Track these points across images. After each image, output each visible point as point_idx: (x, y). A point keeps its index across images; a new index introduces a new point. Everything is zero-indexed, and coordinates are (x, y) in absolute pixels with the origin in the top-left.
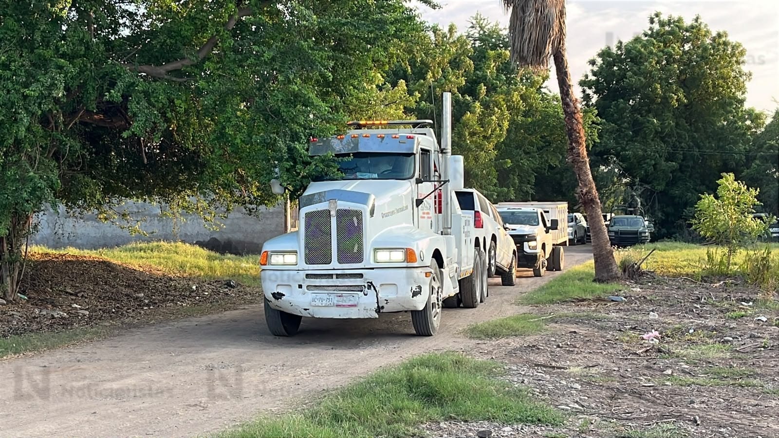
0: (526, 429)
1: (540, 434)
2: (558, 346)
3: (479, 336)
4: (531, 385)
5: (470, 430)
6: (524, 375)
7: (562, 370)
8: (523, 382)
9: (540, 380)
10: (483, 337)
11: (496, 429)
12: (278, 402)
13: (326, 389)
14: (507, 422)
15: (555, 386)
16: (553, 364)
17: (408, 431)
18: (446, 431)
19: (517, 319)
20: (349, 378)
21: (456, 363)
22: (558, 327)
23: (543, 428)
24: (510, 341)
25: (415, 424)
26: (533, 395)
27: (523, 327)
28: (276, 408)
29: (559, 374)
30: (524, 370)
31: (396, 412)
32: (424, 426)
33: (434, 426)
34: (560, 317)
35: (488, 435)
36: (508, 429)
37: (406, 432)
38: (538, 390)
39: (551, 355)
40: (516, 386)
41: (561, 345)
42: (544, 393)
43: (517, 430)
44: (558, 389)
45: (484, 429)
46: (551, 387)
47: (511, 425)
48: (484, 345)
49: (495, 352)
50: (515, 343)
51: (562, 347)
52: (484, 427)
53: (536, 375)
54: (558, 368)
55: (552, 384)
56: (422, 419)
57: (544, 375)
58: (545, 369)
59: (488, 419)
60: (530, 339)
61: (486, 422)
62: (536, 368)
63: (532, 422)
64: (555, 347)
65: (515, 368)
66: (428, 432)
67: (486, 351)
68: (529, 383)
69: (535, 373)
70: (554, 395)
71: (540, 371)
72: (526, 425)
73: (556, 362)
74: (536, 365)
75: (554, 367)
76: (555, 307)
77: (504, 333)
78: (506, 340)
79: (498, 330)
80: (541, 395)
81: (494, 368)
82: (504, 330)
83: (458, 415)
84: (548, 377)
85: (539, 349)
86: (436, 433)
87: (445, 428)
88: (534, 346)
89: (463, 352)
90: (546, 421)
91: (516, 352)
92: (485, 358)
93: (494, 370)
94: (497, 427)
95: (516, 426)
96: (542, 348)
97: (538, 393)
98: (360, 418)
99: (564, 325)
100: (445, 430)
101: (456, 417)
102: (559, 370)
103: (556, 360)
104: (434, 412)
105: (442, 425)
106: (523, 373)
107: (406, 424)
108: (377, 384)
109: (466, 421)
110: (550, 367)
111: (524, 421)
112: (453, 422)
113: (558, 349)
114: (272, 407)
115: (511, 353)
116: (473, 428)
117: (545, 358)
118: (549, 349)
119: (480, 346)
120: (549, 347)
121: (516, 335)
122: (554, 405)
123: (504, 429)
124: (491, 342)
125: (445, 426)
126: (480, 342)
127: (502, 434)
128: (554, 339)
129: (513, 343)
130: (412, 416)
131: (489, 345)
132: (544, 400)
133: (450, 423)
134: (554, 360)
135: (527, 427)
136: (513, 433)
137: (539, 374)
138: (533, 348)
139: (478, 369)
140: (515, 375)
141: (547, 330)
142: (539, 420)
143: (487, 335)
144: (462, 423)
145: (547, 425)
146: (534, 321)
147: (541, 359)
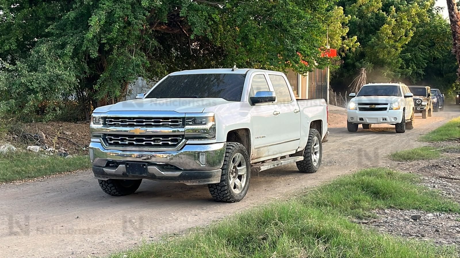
0: (443, 215)
1: (452, 219)
2: (453, 166)
3: (399, 159)
4: (440, 189)
5: (405, 215)
6: (434, 183)
7: (458, 180)
8: (434, 187)
9: (445, 186)
10: (401, 160)
11: (423, 215)
12: (278, 194)
13: (306, 187)
14: (429, 211)
15: (456, 190)
16: (452, 177)
17: (365, 214)
18: (390, 215)
19: (422, 150)
20: (320, 181)
21: (389, 174)
22: (449, 155)
23: (454, 216)
24: (420, 163)
25: (369, 210)
26: (443, 195)
27: (428, 154)
28: (278, 198)
29: (457, 183)
30: (433, 180)
31: (356, 202)
32: (374, 211)
33: (381, 211)
34: (449, 149)
35: (419, 218)
36: (430, 215)
37: (364, 214)
38: (445, 192)
39: (449, 171)
40: (431, 189)
41: (455, 165)
42: (449, 194)
43: (437, 216)
44: (458, 192)
45: (414, 215)
46: (454, 191)
47: (433, 213)
48: (403, 165)
49: (411, 169)
50: (423, 164)
51: (455, 167)
52: (414, 214)
53: (442, 183)
54: (455, 179)
55: (454, 188)
56: (373, 207)
57: (448, 183)
58: (446, 180)
59: (416, 209)
60: (433, 162)
61: (415, 210)
62: (441, 179)
63: (446, 211)
64: (451, 166)
65: (427, 179)
66: (378, 215)
67: (405, 168)
68: (439, 188)
69: (441, 182)
70: (457, 195)
71: (443, 180)
72: (442, 213)
73: (453, 175)
74: (440, 177)
75: (452, 179)
76: (445, 143)
77: (415, 158)
78: (417, 162)
79: (411, 156)
80: (448, 195)
81: (413, 178)
82: (415, 156)
83: (396, 206)
84: (450, 184)
85: (440, 167)
86: (383, 216)
87: (389, 213)
88: (437, 166)
89: (390, 168)
90: (455, 211)
91: (425, 169)
92: (406, 172)
93: (414, 179)
94: (422, 213)
95: (435, 214)
96: (443, 167)
97: (445, 194)
98: (334, 205)
99: (453, 153)
100: (388, 214)
101: (395, 206)
102: (456, 181)
103: (453, 174)
104: (380, 203)
105: (386, 211)
106: (433, 181)
107: (363, 210)
108: (341, 185)
109: (401, 209)
110: (450, 179)
111: (441, 210)
112: (392, 209)
113: (453, 168)
114: (275, 197)
115: (422, 170)
116: (407, 214)
117: (445, 173)
118: (447, 168)
119: (400, 165)
120: (447, 167)
121: (423, 159)
122: (457, 201)
123: (428, 215)
124: (407, 163)
125: (389, 212)
126: (400, 163)
127: (427, 218)
128: (449, 162)
129: (421, 164)
130: (366, 205)
131: (406, 164)
132: (450, 198)
133: (391, 210)
134: (452, 174)
135: (443, 214)
136: (434, 218)
137: (444, 182)
138: (436, 166)
139: (403, 178)
140: (428, 182)
141: (443, 156)
142: (450, 210)
143: (405, 159)
144: (399, 210)
145: (455, 214)
146: (433, 151)
147: (443, 174)
